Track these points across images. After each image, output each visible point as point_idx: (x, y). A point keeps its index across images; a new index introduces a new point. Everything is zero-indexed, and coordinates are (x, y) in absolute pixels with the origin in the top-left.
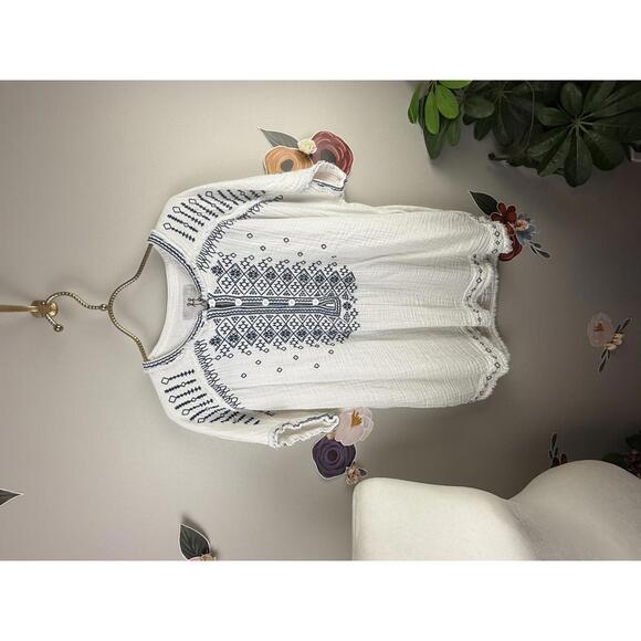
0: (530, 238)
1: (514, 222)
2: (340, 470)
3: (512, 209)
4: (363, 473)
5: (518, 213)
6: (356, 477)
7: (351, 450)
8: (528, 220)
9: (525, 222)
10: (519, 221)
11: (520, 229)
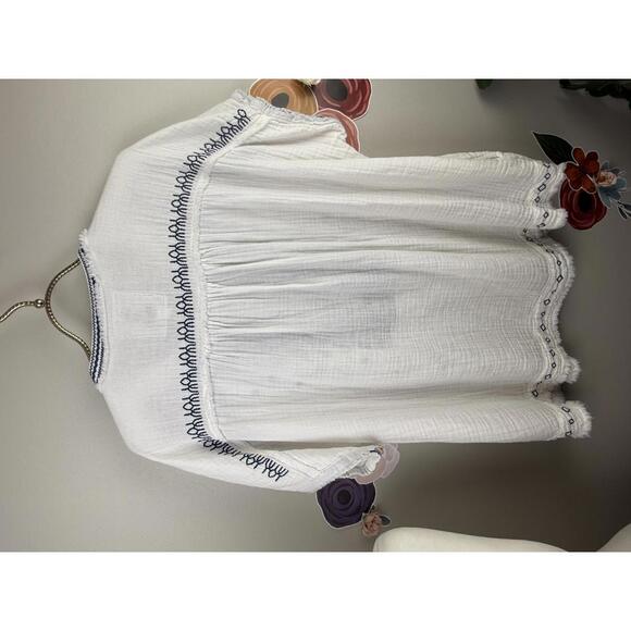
0: (617, 196)
1: (595, 174)
2: (354, 517)
3: (593, 156)
4: (385, 521)
5: (601, 161)
6: (375, 527)
7: (369, 490)
8: (615, 172)
9: (611, 174)
10: (603, 174)
11: (605, 184)
